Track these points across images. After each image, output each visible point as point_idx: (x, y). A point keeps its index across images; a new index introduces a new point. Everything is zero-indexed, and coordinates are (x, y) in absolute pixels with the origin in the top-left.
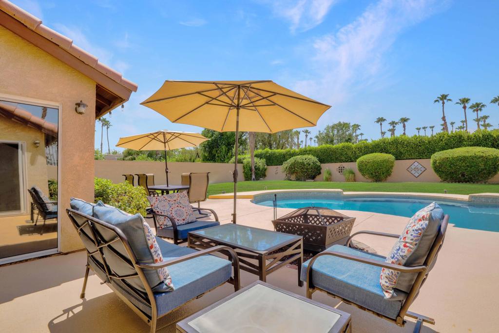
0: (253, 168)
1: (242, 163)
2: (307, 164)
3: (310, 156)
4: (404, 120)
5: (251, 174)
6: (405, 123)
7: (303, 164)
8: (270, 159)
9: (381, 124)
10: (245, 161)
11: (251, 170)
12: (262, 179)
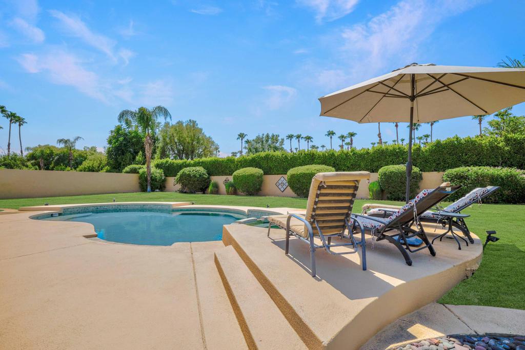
0: (149, 178)
1: (138, 173)
2: (193, 176)
3: (198, 168)
4: (352, 135)
5: (147, 185)
6: (352, 137)
7: (189, 175)
8: (168, 170)
9: (331, 138)
10: (141, 171)
11: (146, 180)
12: (158, 190)
